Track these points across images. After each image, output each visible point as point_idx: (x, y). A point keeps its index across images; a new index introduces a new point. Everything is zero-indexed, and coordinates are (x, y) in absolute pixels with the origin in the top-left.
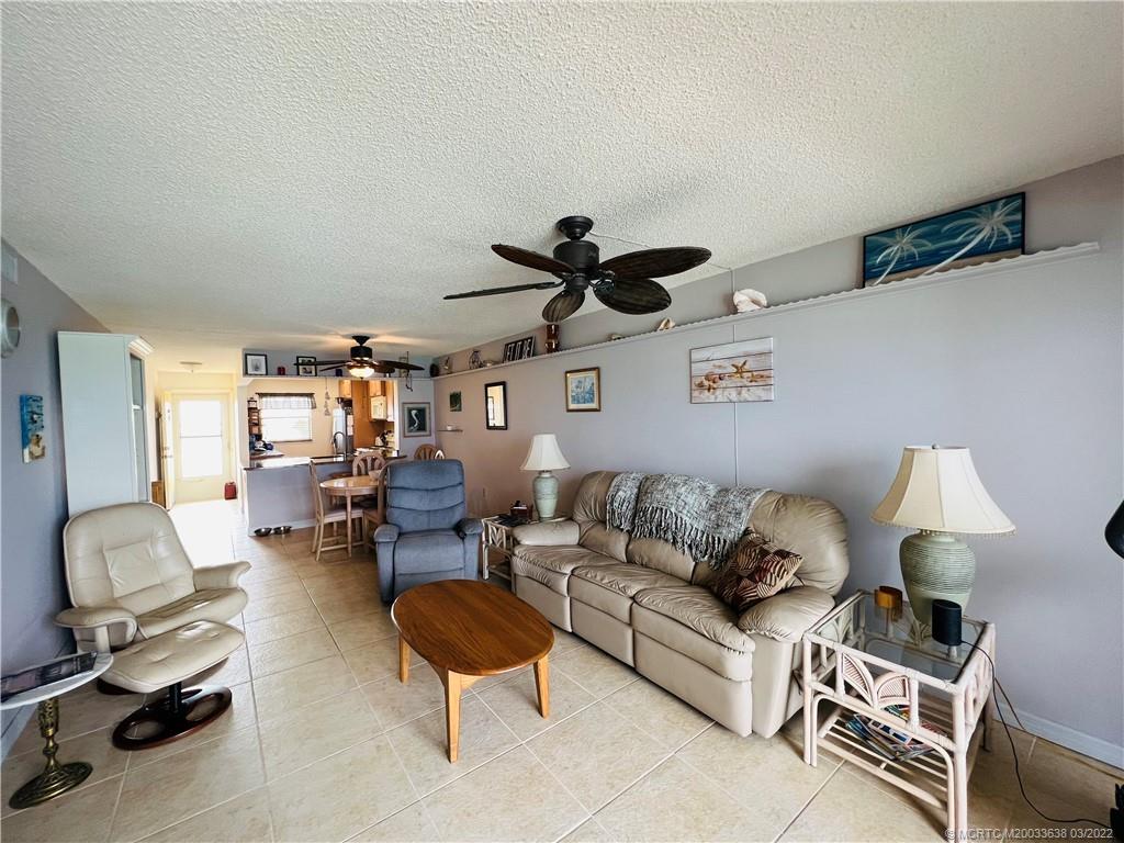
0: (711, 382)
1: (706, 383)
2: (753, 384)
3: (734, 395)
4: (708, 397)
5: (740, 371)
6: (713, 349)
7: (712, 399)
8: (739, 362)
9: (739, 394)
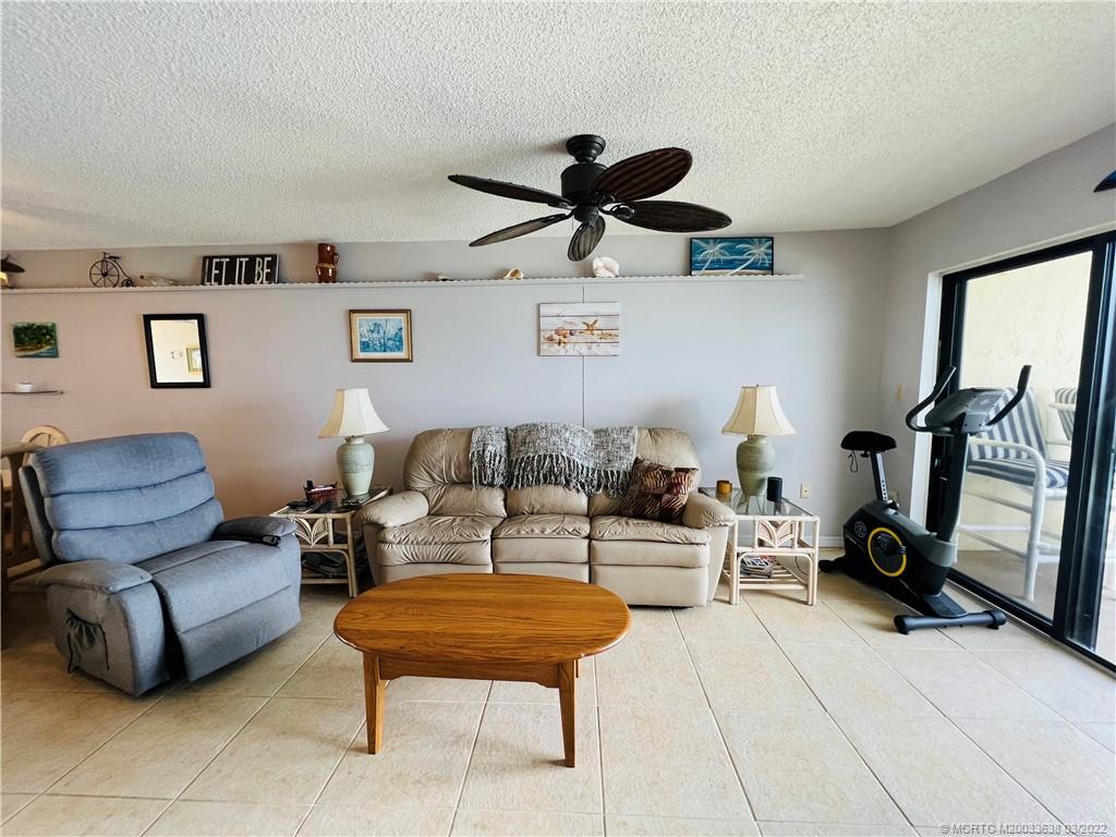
0: (562, 336)
1: (557, 338)
2: (603, 340)
3: (584, 350)
4: (558, 351)
5: (590, 328)
6: (564, 306)
7: (562, 352)
8: (590, 321)
9: (590, 348)
